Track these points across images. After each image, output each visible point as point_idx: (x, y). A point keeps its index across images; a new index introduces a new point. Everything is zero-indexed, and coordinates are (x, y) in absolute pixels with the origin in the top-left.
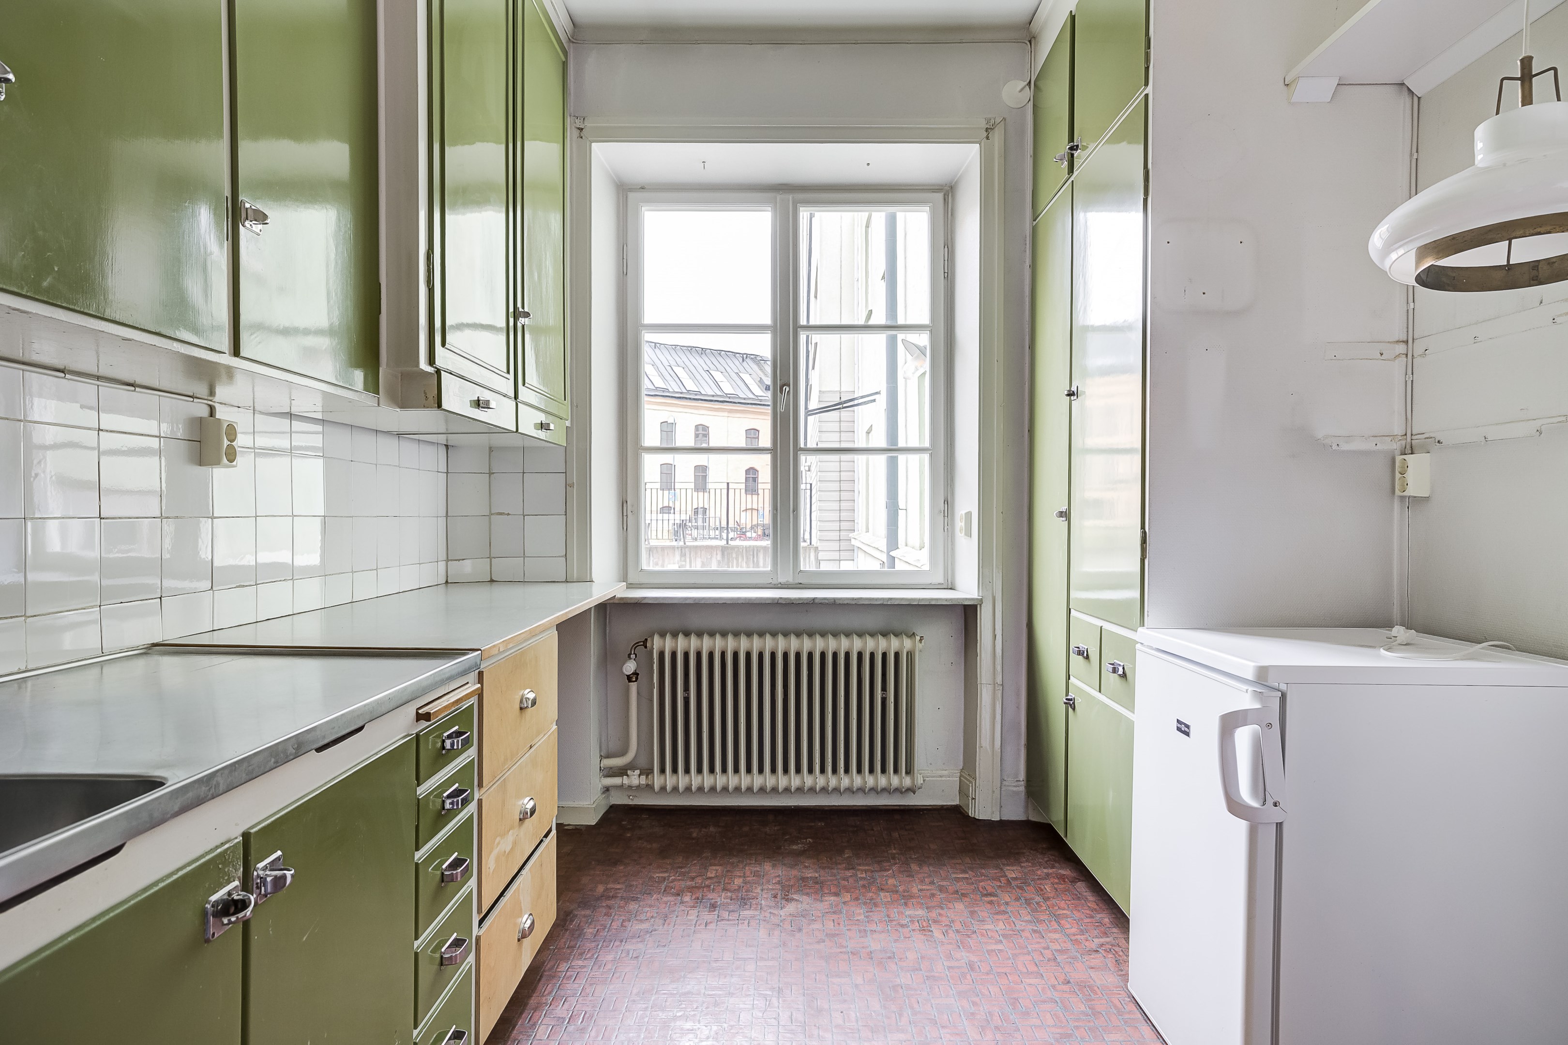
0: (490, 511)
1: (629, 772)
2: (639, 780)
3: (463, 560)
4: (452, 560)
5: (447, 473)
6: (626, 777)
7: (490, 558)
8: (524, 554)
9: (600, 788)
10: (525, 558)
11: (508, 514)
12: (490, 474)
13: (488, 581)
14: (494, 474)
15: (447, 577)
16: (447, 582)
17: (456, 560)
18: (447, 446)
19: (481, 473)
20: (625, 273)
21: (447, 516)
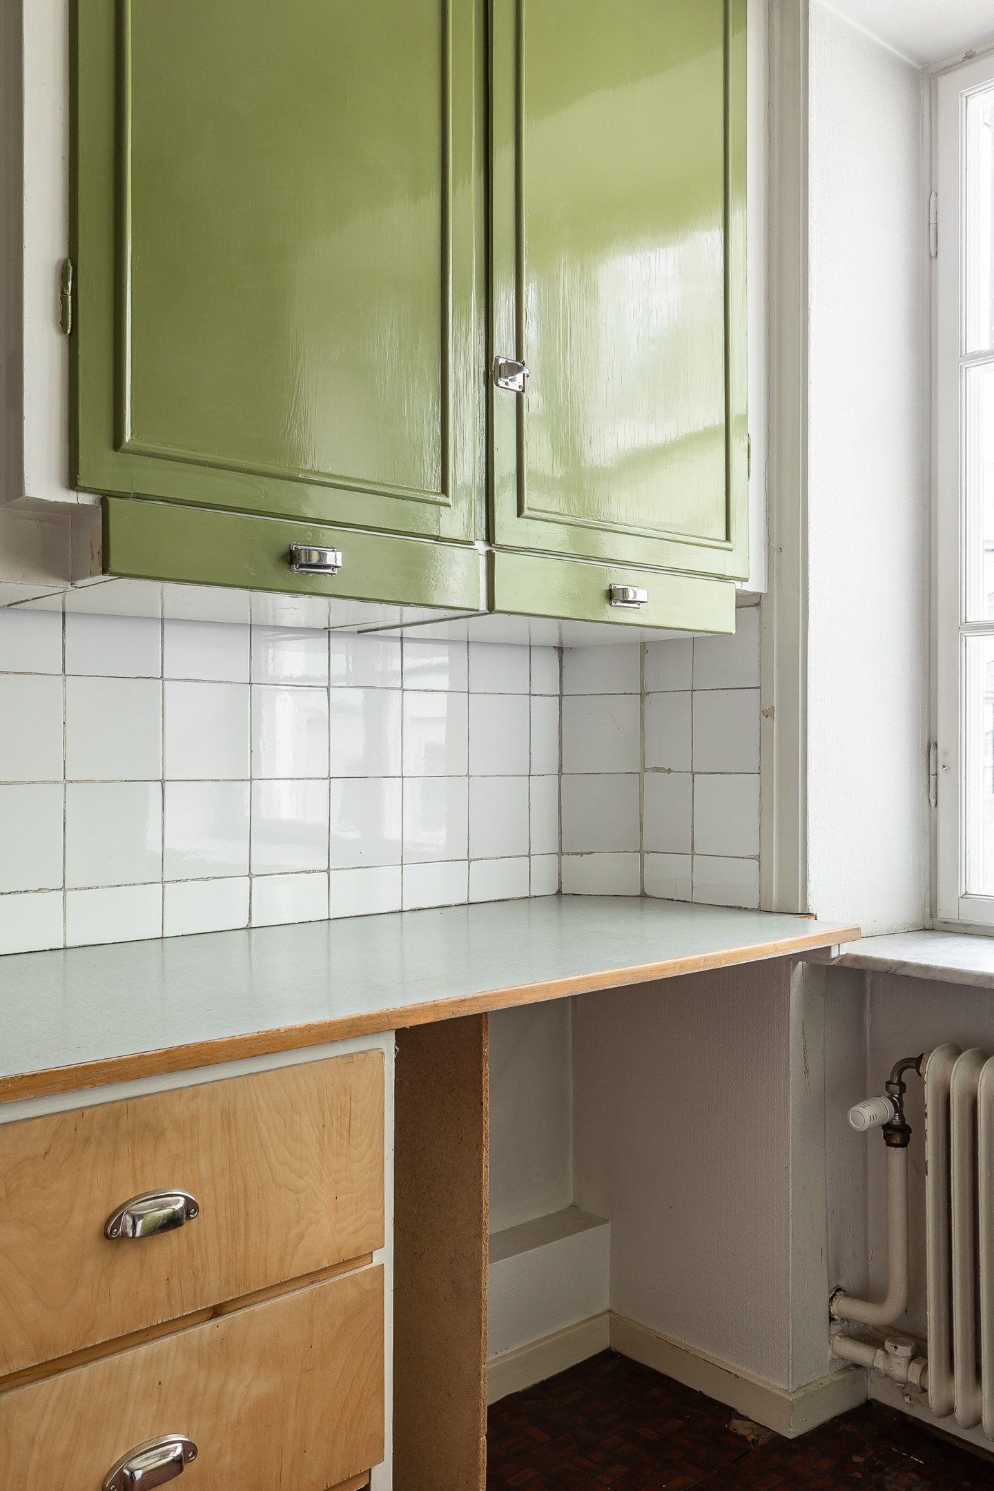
0: (643, 764)
1: (888, 1345)
2: (907, 1370)
3: (589, 853)
4: (568, 854)
5: (561, 696)
6: (883, 1353)
7: (641, 852)
8: (693, 849)
9: (829, 1359)
10: (695, 856)
11: (670, 771)
12: (643, 695)
13: (637, 896)
14: (650, 695)
15: (560, 883)
16: (559, 893)
17: (576, 854)
18: (560, 650)
19: (625, 694)
20: (933, 254)
21: (560, 774)
